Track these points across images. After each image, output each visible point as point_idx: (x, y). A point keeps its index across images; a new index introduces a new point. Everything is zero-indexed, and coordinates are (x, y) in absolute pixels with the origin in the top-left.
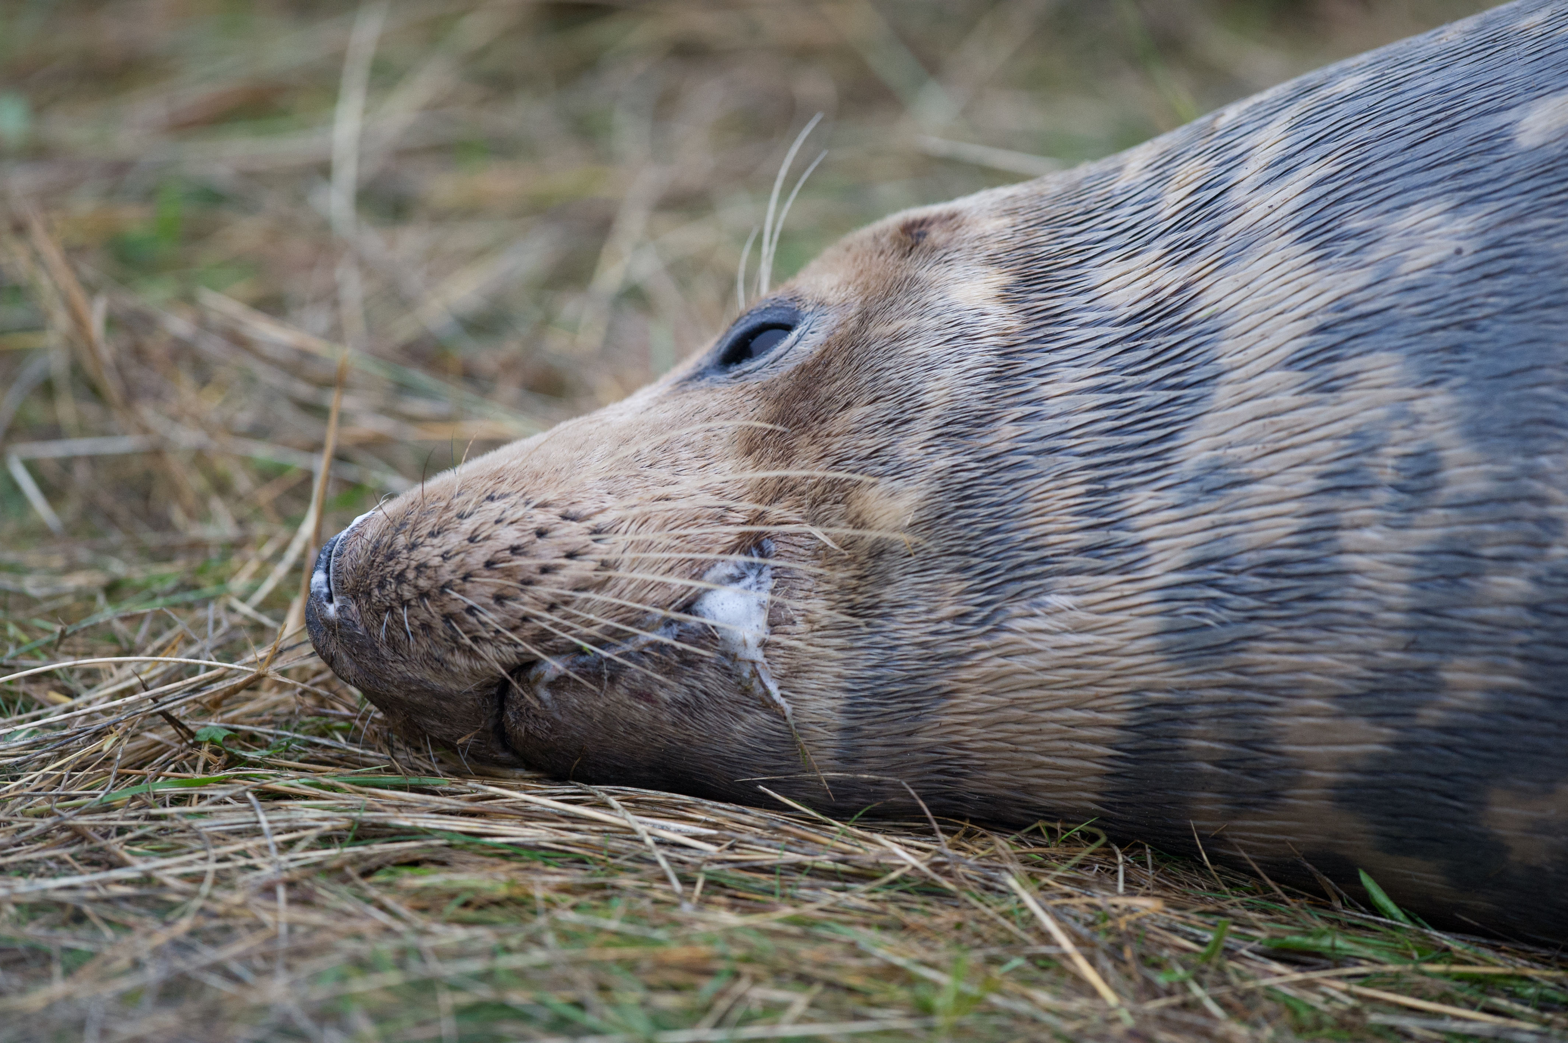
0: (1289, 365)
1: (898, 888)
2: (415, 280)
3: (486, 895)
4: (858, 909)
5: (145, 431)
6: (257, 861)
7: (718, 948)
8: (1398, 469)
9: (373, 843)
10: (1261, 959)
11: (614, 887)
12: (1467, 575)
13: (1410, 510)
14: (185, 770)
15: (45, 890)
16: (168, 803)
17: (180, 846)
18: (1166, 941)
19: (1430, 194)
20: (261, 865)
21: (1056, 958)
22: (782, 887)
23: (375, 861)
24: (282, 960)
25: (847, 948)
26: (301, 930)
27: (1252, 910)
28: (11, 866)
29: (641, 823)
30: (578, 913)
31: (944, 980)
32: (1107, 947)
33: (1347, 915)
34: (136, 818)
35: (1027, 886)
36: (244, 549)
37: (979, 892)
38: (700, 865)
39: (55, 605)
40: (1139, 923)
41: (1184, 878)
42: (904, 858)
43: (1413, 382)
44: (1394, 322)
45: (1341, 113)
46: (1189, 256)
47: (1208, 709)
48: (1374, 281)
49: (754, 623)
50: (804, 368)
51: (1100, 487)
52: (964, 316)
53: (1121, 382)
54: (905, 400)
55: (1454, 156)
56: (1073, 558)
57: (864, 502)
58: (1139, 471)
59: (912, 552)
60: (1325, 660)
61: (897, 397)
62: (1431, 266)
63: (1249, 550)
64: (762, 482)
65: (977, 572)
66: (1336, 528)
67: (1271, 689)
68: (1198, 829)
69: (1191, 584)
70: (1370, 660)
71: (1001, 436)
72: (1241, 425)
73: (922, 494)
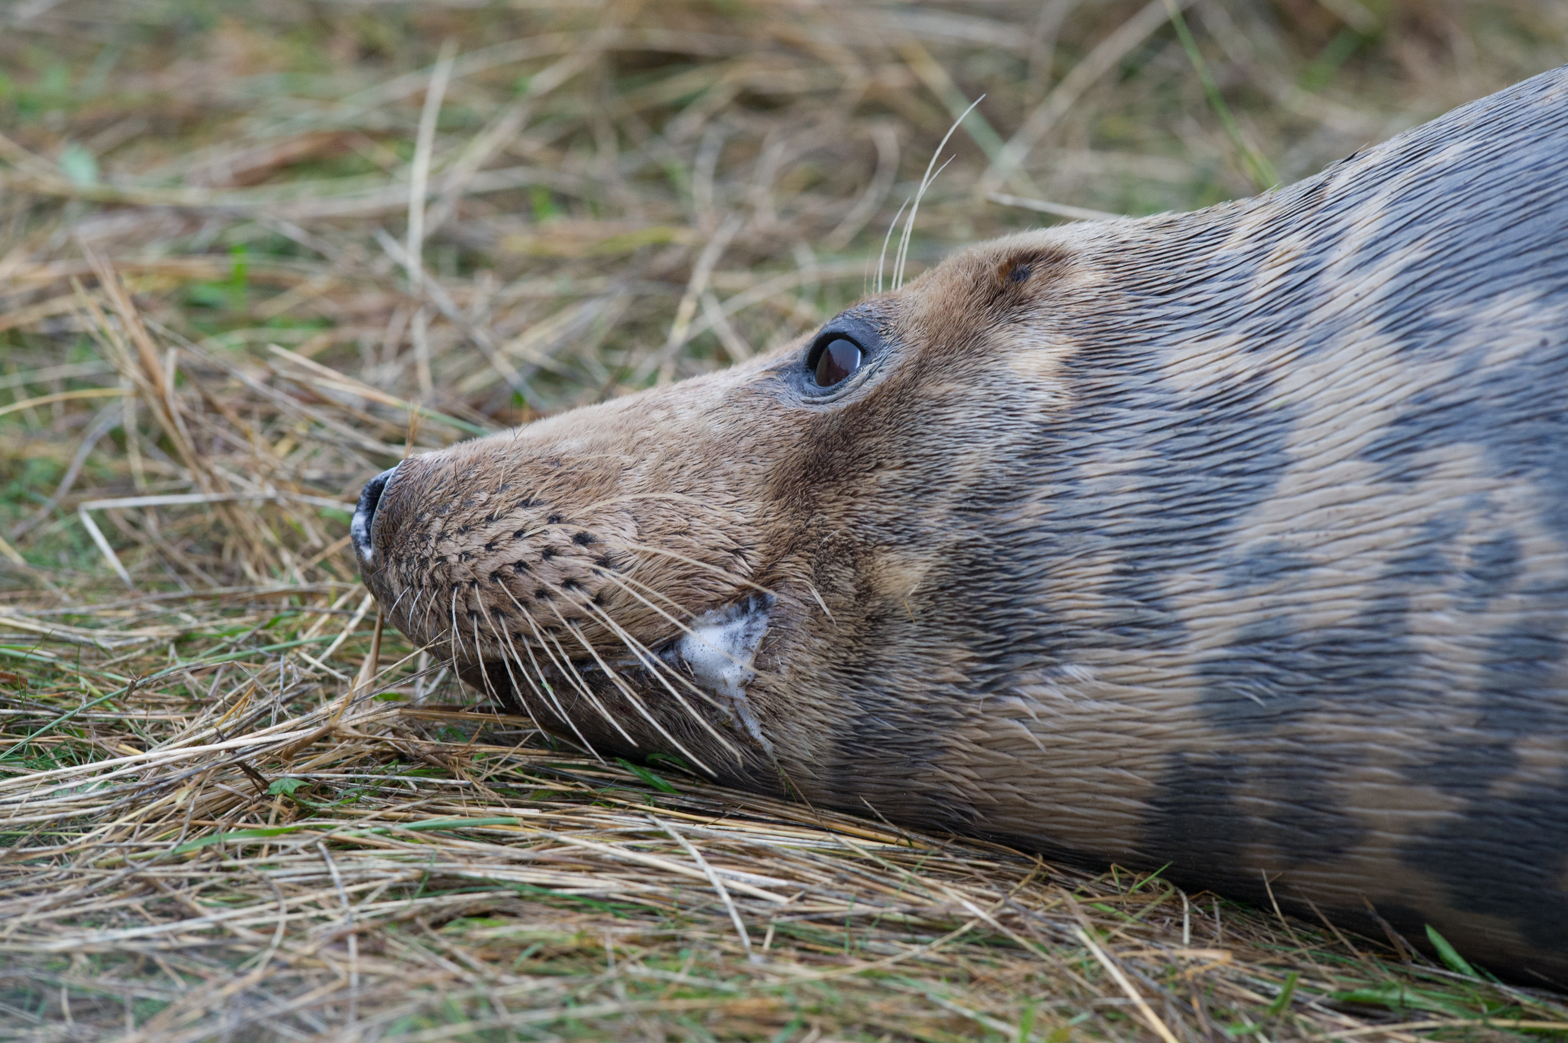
0: (1366, 455)
1: (967, 940)
2: (481, 336)
3: (555, 946)
4: (927, 961)
5: (215, 483)
6: (328, 912)
7: (786, 1000)
8: (1473, 556)
9: (443, 894)
10: (1329, 1012)
11: (683, 939)
12: (1544, 658)
13: (1486, 596)
14: (256, 821)
15: (116, 941)
16: (239, 855)
17: (252, 898)
18: (1235, 994)
19: (1518, 282)
20: (331, 916)
21: (1125, 1010)
22: (851, 939)
23: (445, 912)
24: (353, 1011)
25: (916, 1000)
26: (372, 980)
27: (1321, 963)
28: (83, 917)
29: (716, 873)
30: (648, 966)
31: (1013, 1031)
32: (1175, 999)
33: (1416, 969)
34: (207, 870)
35: (1096, 938)
36: (315, 602)
37: (1048, 944)
38: (770, 917)
39: (125, 657)
40: (1208, 975)
41: (1253, 930)
42: (973, 909)
43: (1494, 472)
44: (1477, 414)
45: (1438, 190)
46: (1268, 343)
47: (1258, 770)
48: (1457, 373)
49: (737, 665)
50: (853, 410)
51: (1130, 567)
52: (1013, 389)
53: (1169, 466)
54: (933, 470)
55: (1545, 241)
56: (1096, 633)
57: (873, 569)
58: (1178, 553)
59: (913, 618)
60: (1391, 732)
61: (925, 466)
62: (1516, 357)
63: (1308, 630)
64: (780, 533)
65: (981, 642)
66: (1405, 611)
67: (1329, 757)
68: (1269, 876)
69: (1237, 659)
70: (1439, 734)
71: (1026, 513)
72: (1305, 512)
73: (930, 566)
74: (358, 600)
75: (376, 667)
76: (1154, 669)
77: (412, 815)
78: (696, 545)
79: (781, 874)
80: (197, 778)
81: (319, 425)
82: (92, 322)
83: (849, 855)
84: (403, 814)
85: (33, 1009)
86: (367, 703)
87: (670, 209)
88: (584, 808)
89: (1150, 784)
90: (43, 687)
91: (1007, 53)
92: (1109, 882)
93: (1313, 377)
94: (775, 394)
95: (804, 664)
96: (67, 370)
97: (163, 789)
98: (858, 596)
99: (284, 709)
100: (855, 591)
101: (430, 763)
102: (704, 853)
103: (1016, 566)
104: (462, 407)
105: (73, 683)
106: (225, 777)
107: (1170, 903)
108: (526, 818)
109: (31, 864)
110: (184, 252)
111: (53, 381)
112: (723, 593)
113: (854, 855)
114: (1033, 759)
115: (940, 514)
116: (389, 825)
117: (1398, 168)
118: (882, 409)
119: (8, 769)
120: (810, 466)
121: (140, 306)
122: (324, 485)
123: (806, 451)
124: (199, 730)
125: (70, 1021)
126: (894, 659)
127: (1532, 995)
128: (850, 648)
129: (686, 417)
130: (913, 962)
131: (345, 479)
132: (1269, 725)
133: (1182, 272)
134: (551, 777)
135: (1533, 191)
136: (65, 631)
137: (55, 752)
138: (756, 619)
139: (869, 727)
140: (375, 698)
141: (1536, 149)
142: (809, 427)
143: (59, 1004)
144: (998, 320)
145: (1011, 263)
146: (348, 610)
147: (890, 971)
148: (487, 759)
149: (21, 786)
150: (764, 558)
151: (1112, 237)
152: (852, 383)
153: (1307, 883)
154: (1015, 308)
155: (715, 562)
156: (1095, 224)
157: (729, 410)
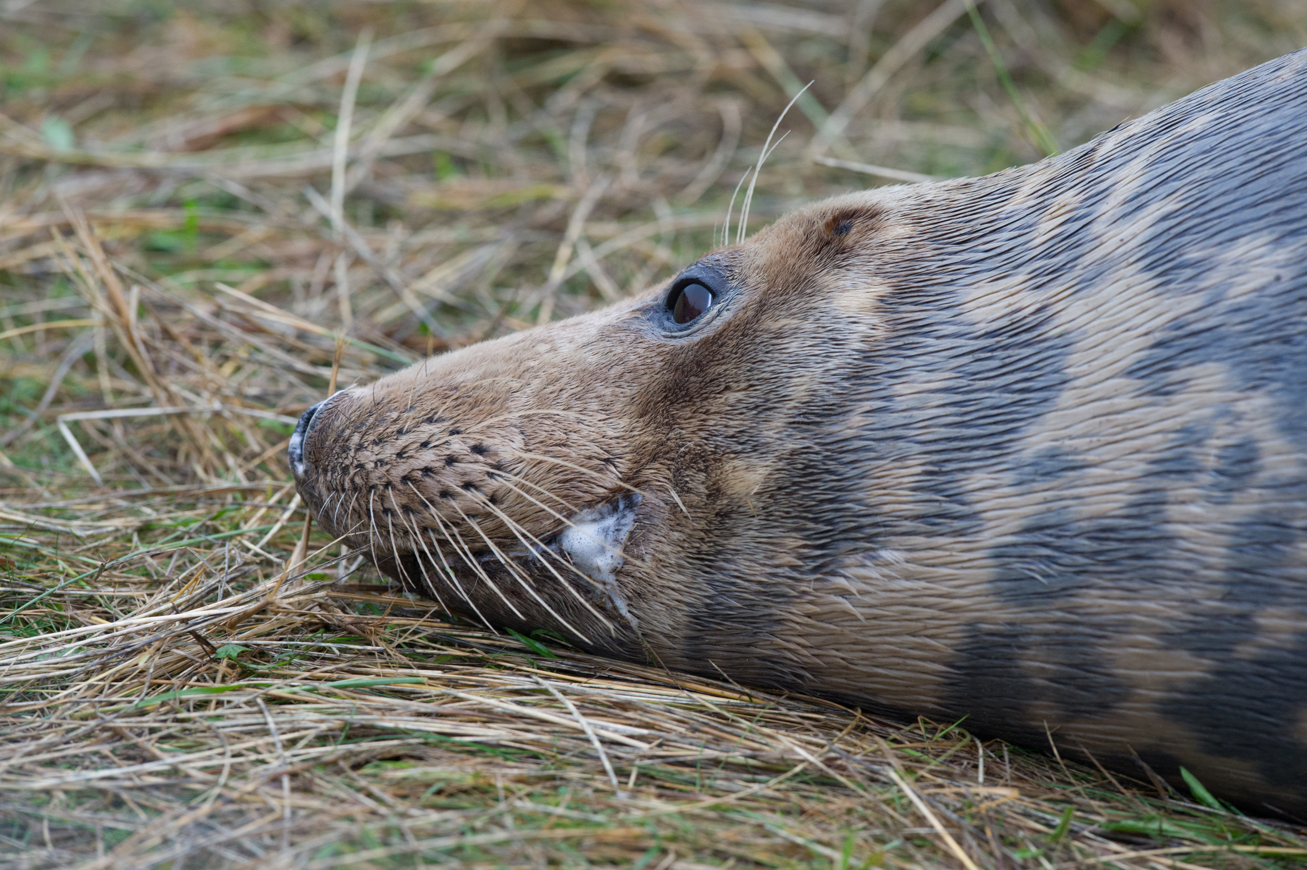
0: (1130, 373)
1: (799, 779)
2: (393, 275)
3: (456, 784)
4: (765, 797)
5: (171, 399)
6: (265, 756)
7: (648, 830)
8: (1220, 457)
9: (362, 741)
10: (1100, 839)
11: (562, 779)
12: (1278, 542)
13: (1230, 490)
14: (205, 681)
15: (89, 780)
16: (191, 709)
17: (202, 744)
18: (1022, 824)
19: (1256, 228)
20: (268, 760)
21: (930, 838)
22: (702, 778)
23: (363, 756)
24: (287, 838)
25: (756, 829)
26: (302, 813)
27: (1093, 798)
28: (62, 760)
29: (589, 724)
30: (531, 801)
31: (837, 855)
32: (971, 829)
33: (1172, 804)
34: (165, 721)
35: (905, 778)
36: (254, 497)
37: (866, 783)
38: (634, 760)
39: (96, 544)
40: (998, 809)
41: (1036, 771)
42: (803, 753)
43: (1236, 387)
44: (1223, 338)
45: (1188, 153)
46: (1049, 281)
47: (1039, 639)
48: (1205, 304)
49: (609, 554)
50: (705, 343)
51: (936, 469)
52: (839, 323)
53: (969, 385)
54: (771, 391)
55: (1277, 194)
56: (907, 523)
57: (722, 473)
58: (976, 457)
59: (755, 514)
60: (1152, 605)
61: (765, 387)
62: (1255, 290)
63: (1083, 520)
64: (644, 445)
65: (812, 532)
66: (1164, 503)
67: (1100, 626)
68: (1050, 729)
69: (1024, 544)
70: (1192, 607)
71: (849, 425)
72: (1081, 422)
73: (769, 470)
74: (290, 497)
75: (306, 551)
76: (954, 553)
77: (335, 675)
78: (574, 455)
79: (643, 724)
80: (156, 645)
81: (258, 350)
82: (69, 264)
83: (700, 708)
84: (328, 675)
85: (20, 837)
86: (298, 582)
87: (550, 170)
88: (479, 670)
89: (950, 651)
90: (28, 569)
91: (831, 40)
92: (917, 731)
93: (1086, 309)
94: (640, 330)
95: (664, 553)
96: (48, 304)
97: (128, 654)
98: (709, 496)
99: (229, 587)
100: (707, 492)
101: (350, 632)
102: (578, 707)
103: (841, 469)
104: (376, 335)
105: (52, 565)
106: (179, 644)
107: (967, 749)
108: (431, 678)
109: (18, 716)
110: (144, 206)
111: (36, 314)
112: (596, 494)
113: (704, 709)
114: (854, 629)
115: (777, 427)
116: (316, 684)
117: (1155, 136)
118: (729, 342)
120: (670, 389)
121: (108, 250)
122: (262, 400)
123: (666, 377)
124: (158, 605)
125: (50, 847)
126: (739, 548)
128: (702, 539)
129: (566, 349)
130: (753, 798)
131: (279, 395)
132: (1050, 600)
133: (977, 225)
134: (451, 645)
135: (1267, 153)
136: (46, 522)
137: (38, 623)
138: (624, 516)
139: (719, 604)
140: (304, 578)
141: (1270, 119)
142: (668, 357)
143: (41, 833)
144: (825, 266)
145: (836, 220)
146: (282, 505)
147: (732, 805)
148: (398, 629)
149: (7, 651)
150: (630, 465)
151: (919, 196)
152: (704, 320)
153: (1081, 734)
154: (838, 256)
155: (591, 468)
156: (905, 188)
157: (602, 344)
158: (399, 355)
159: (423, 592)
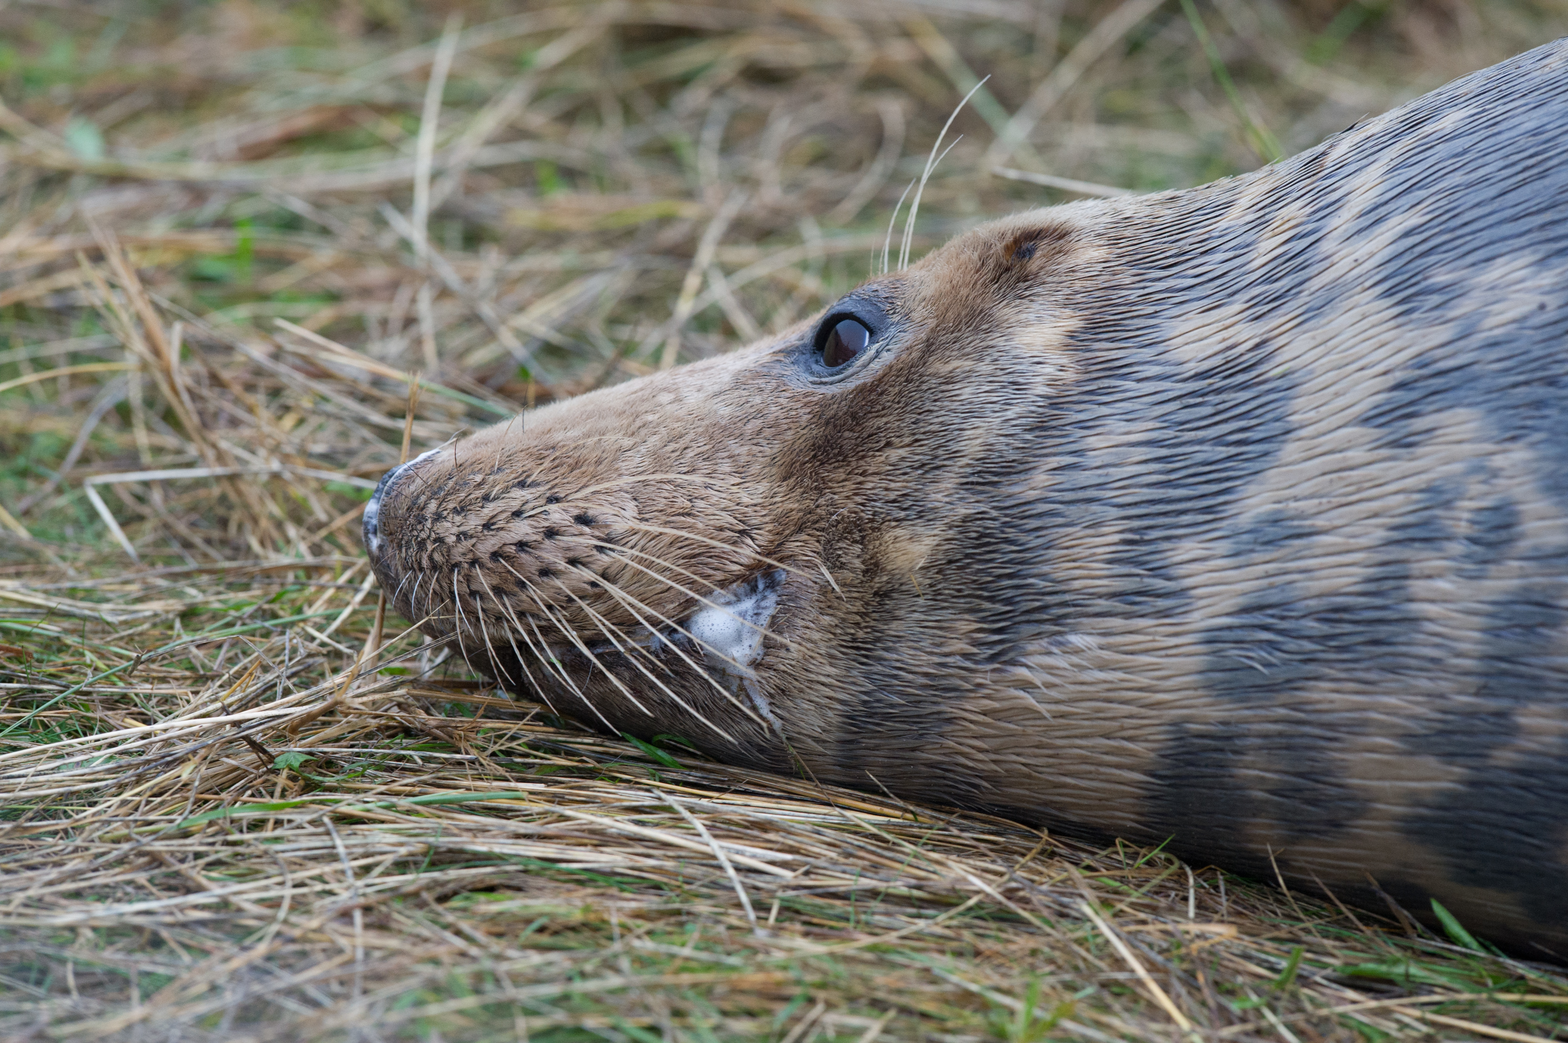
0: (1365, 421)
1: (973, 914)
2: (487, 310)
3: (561, 920)
4: (933, 935)
5: (221, 458)
6: (333, 886)
7: (791, 975)
8: (1473, 522)
9: (448, 868)
10: (1334, 986)
11: (689, 913)
12: (1543, 625)
13: (1485, 562)
14: (261, 796)
15: (122, 915)
16: (245, 829)
17: (257, 872)
18: (1240, 968)
19: (1516, 246)
20: (337, 891)
21: (1130, 984)
22: (857, 913)
23: (451, 886)
24: (359, 984)
25: (921, 974)
26: (377, 954)
27: (1326, 937)
28: (90, 891)
29: (722, 847)
30: (652, 940)
31: (1019, 1006)
32: (1180, 973)
33: (1420, 944)
34: (213, 844)
35: (1101, 912)
36: (321, 576)
37: (1053, 919)
38: (775, 891)
39: (130, 632)
40: (1212, 950)
41: (1258, 905)
42: (978, 883)
43: (1492, 438)
44: (1475, 378)
45: (1437, 156)
46: (1269, 311)
47: (1259, 741)
48: (1455, 337)
49: (746, 643)
50: (861, 390)
51: (1137, 537)
52: (1020, 364)
53: (1176, 437)
54: (940, 446)
55: (1542, 206)
56: (1102, 602)
57: (881, 544)
58: (1185, 523)
59: (920, 592)
60: (1392, 700)
61: (933, 442)
62: (1514, 321)
63: (1312, 597)
64: (787, 513)
65: (988, 614)
66: (1406, 577)
67: (1330, 726)
68: (1274, 852)
69: (1242, 627)
70: (1439, 702)
71: (1033, 485)
72: (1308, 480)
73: (937, 540)
74: (363, 575)
75: (380, 640)
76: (1157, 638)
77: (417, 789)
78: (701, 525)
79: (787, 848)
80: (202, 752)
81: (325, 399)
82: (98, 296)
83: (854, 829)
84: (408, 788)
85: (39, 983)
86: (372, 677)
87: (675, 183)
88: (589, 782)
89: (1152, 755)
90: (49, 661)
91: (1012, 27)
92: (1114, 856)
93: (1313, 343)
94: (783, 375)
95: (813, 642)
96: (73, 344)
97: (168, 764)
98: (865, 572)
99: (289, 684)
100: (863, 567)
101: (436, 738)
102: (709, 828)
103: (1023, 538)
104: (467, 381)
105: (78, 657)
106: (230, 752)
107: (1175, 878)
108: (531, 793)
109: (37, 838)
110: (189, 226)
111: (58, 355)
112: (730, 572)
113: (859, 830)
114: (1038, 729)
115: (947, 489)
116: (394, 799)
117: (1397, 136)
118: (891, 389)
119: (13, 744)
120: (819, 447)
121: (145, 280)
122: (330, 459)
123: (815, 432)
124: (205, 704)
125: (75, 995)
126: (901, 634)
127: (1538, 969)
128: (857, 624)
129: (693, 399)
130: (918, 936)
131: (350, 453)
132: (1271, 695)
133: (1185, 245)
134: (556, 753)
135: (1531, 156)
136: (70, 606)
137: (60, 726)
138: (764, 598)
139: (879, 701)
140: (380, 672)
141: (1535, 115)
142: (817, 409)
143: (65, 978)
144: (1004, 296)
145: (1017, 241)
146: (353, 584)
147: (895, 945)
148: (493, 734)
149: (23, 760)
150: (771, 537)
151: (1117, 212)
152: (859, 363)
153: (1309, 859)
154: (1021, 284)
155: (723, 540)
156: (1098, 202)
157: (736, 393)
158: (495, 405)
159: (522, 691)
